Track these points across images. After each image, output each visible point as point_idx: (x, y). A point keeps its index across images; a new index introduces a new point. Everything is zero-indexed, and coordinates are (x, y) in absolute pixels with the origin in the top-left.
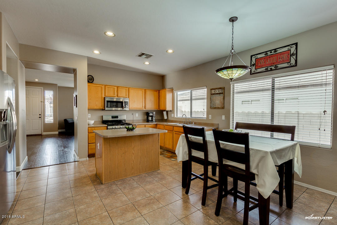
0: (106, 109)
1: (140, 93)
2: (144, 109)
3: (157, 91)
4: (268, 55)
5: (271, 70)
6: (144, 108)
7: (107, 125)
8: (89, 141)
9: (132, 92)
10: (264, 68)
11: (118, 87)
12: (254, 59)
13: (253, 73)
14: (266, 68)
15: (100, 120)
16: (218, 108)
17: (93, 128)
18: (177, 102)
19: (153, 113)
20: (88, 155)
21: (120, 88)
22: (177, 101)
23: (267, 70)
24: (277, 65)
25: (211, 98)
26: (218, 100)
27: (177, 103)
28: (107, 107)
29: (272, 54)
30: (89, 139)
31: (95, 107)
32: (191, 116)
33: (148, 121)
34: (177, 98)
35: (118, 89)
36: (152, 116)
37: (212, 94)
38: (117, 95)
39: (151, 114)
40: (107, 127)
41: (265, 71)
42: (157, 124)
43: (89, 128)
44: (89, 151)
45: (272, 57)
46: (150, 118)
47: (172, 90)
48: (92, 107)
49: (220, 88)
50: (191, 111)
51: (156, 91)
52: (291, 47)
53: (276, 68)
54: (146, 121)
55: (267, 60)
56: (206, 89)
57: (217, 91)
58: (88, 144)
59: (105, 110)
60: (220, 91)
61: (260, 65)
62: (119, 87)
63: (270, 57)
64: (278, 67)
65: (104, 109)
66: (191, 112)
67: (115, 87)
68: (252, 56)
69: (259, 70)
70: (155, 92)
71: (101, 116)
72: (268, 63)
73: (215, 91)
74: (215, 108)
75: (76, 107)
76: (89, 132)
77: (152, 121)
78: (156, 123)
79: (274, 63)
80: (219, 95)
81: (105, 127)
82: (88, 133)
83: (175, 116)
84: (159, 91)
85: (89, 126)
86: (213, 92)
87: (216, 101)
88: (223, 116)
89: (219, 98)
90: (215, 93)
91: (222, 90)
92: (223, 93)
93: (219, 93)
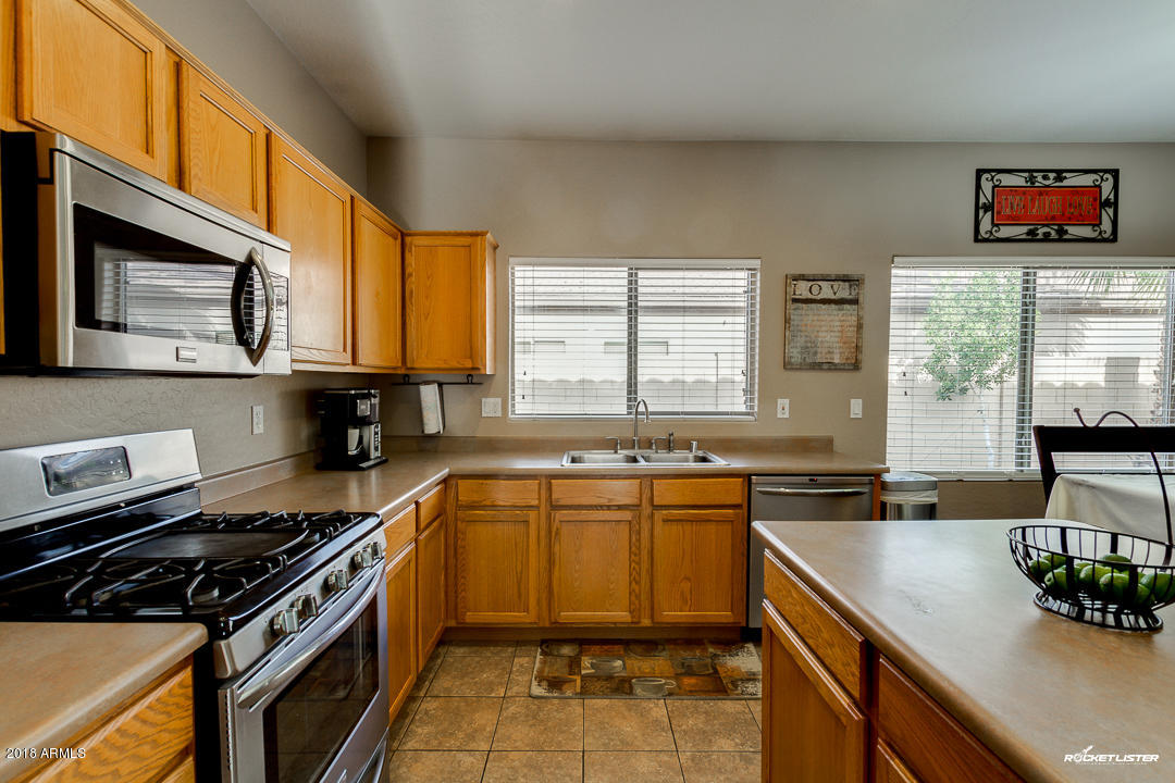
4: (1037, 184)
5: (1047, 238)
6: (351, 360)
10: (1025, 229)
12: (987, 187)
13: (987, 236)
14: (1032, 227)
16: (832, 367)
23: (1032, 237)
24: (1066, 228)
25: (787, 321)
26: (828, 330)
29: (1047, 183)
32: (631, 407)
37: (794, 301)
39: (363, 408)
41: (1024, 237)
42: (445, 481)
45: (1047, 193)
49: (845, 279)
50: (630, 378)
52: (1102, 180)
53: (1062, 236)
55: (1033, 201)
56: (743, 274)
57: (827, 291)
60: (843, 291)
61: (1008, 211)
63: (1041, 194)
64: (1066, 232)
66: (629, 385)
68: (979, 173)
69: (1005, 232)
72: (1034, 211)
73: (815, 290)
74: (816, 367)
78: (446, 471)
79: (1053, 218)
80: (833, 306)
83: (510, 414)
84: (405, 234)
86: (803, 289)
87: (820, 334)
88: (853, 401)
89: (838, 324)
90: (814, 297)
91: (850, 286)
92: (855, 302)
93: (833, 297)
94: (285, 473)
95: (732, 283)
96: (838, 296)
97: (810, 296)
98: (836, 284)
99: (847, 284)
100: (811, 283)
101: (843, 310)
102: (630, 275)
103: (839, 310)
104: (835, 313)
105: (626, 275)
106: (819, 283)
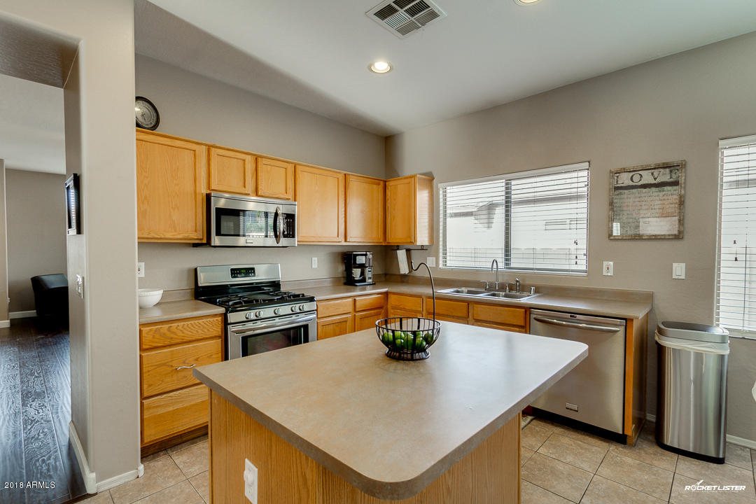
0: (216, 240)
1: (332, 185)
2: (344, 243)
3: (379, 184)
6: (343, 240)
7: (222, 310)
8: (145, 387)
9: (305, 179)
11: (257, 158)
15: (186, 285)
16: (653, 238)
17: (166, 326)
18: (445, 219)
19: (366, 255)
20: (143, 450)
21: (265, 161)
22: (445, 215)
25: (611, 204)
26: (649, 208)
27: (445, 223)
28: (218, 233)
30: (145, 375)
31: (169, 235)
32: (506, 264)
33: (349, 282)
34: (445, 208)
35: (259, 166)
36: (362, 266)
37: (617, 188)
38: (254, 188)
39: (361, 260)
40: (225, 316)
42: (387, 294)
43: (145, 329)
44: (146, 433)
46: (357, 273)
47: (429, 180)
48: (152, 235)
49: (665, 166)
51: (376, 181)
54: (343, 281)
56: (585, 173)
57: (647, 178)
58: (143, 398)
59: (208, 244)
60: (664, 176)
62: (262, 157)
65: (205, 241)
67: (248, 158)
70: (375, 186)
71: (189, 270)
73: (636, 178)
74: (636, 238)
75: (79, 231)
76: (144, 347)
77: (364, 280)
78: (385, 290)
80: (654, 189)
81: (215, 315)
82: (141, 349)
83: (441, 266)
84: (385, 182)
85: (144, 321)
86: (625, 179)
87: (641, 212)
88: (675, 265)
89: (659, 202)
90: (634, 184)
91: (671, 171)
92: (676, 183)
93: (653, 182)
94: (328, 284)
95: (577, 180)
96: (658, 180)
97: (631, 183)
98: (656, 172)
99: (668, 170)
100: (632, 174)
101: (663, 191)
102: (507, 184)
103: (660, 191)
104: (656, 194)
105: (504, 184)
106: (640, 172)
